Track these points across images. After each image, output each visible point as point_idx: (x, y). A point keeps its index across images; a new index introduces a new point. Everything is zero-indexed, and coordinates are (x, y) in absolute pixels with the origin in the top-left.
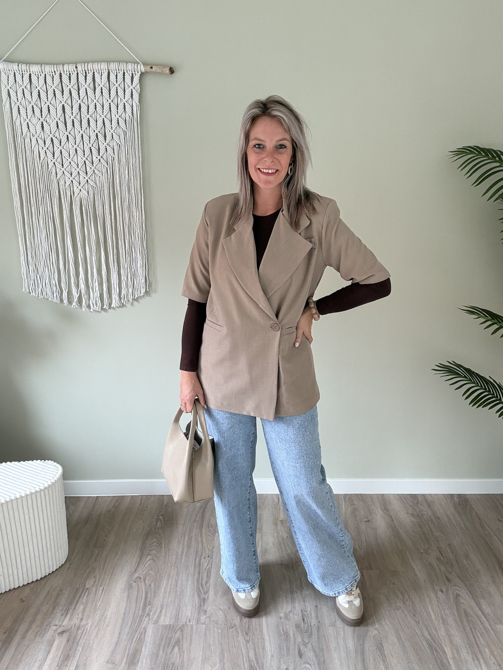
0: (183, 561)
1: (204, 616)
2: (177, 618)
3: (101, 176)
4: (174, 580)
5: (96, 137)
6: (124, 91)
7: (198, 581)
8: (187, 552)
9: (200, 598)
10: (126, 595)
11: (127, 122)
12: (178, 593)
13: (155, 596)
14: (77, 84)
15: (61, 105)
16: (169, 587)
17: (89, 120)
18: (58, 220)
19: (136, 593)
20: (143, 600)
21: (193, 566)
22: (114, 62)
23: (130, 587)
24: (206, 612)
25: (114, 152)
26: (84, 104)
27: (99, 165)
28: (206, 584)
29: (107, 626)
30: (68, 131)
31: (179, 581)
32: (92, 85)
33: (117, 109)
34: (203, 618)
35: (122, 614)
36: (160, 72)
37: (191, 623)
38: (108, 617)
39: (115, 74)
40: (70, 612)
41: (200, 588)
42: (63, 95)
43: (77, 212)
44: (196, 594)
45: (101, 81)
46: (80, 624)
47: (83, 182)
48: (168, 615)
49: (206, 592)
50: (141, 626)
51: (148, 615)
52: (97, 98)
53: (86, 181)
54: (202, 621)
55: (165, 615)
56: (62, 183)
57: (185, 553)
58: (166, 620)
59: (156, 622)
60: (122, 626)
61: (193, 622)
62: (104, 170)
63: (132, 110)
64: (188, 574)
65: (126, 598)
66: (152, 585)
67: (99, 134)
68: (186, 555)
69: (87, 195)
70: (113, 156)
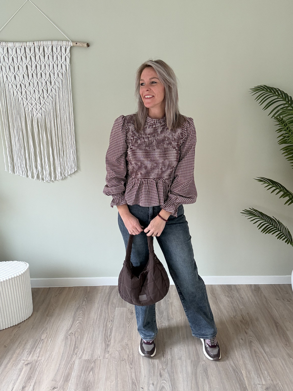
0: (97, 323)
1: (108, 355)
2: (92, 355)
3: (49, 105)
4: (91, 335)
5: (45, 83)
6: (61, 57)
7: (105, 335)
8: (99, 319)
9: (106, 344)
10: (64, 343)
11: (63, 75)
12: (93, 341)
13: (80, 343)
14: (34, 53)
15: (25, 65)
16: (88, 338)
17: (41, 74)
18: (24, 130)
19: (70, 342)
20: (74, 345)
21: (102, 327)
22: (55, 40)
23: (66, 338)
24: (109, 352)
25: (56, 92)
26: (38, 65)
27: (48, 99)
28: (109, 336)
29: (53, 360)
30: (30, 79)
31: (94, 335)
32: (43, 53)
33: (58, 67)
34: (107, 355)
35: (62, 353)
36: (81, 46)
37: (100, 358)
38: (53, 356)
39: (56, 47)
40: (32, 353)
41: (106, 338)
42: (26, 59)
43: (35, 126)
44: (104, 342)
45: (48, 51)
46: (37, 359)
47: (39, 108)
48: (88, 354)
49: (109, 341)
50: (71, 361)
51: (76, 354)
52: (46, 61)
53: (40, 108)
54: (106, 357)
55: (86, 354)
56: (26, 109)
57: (98, 319)
58: (86, 357)
59: (80, 358)
60: (61, 360)
61: (101, 358)
62: (51, 102)
63: (66, 68)
64: (100, 331)
65: (64, 344)
66: (79, 337)
67: (47, 81)
68: (99, 320)
69: (41, 116)
70: (56, 94)
